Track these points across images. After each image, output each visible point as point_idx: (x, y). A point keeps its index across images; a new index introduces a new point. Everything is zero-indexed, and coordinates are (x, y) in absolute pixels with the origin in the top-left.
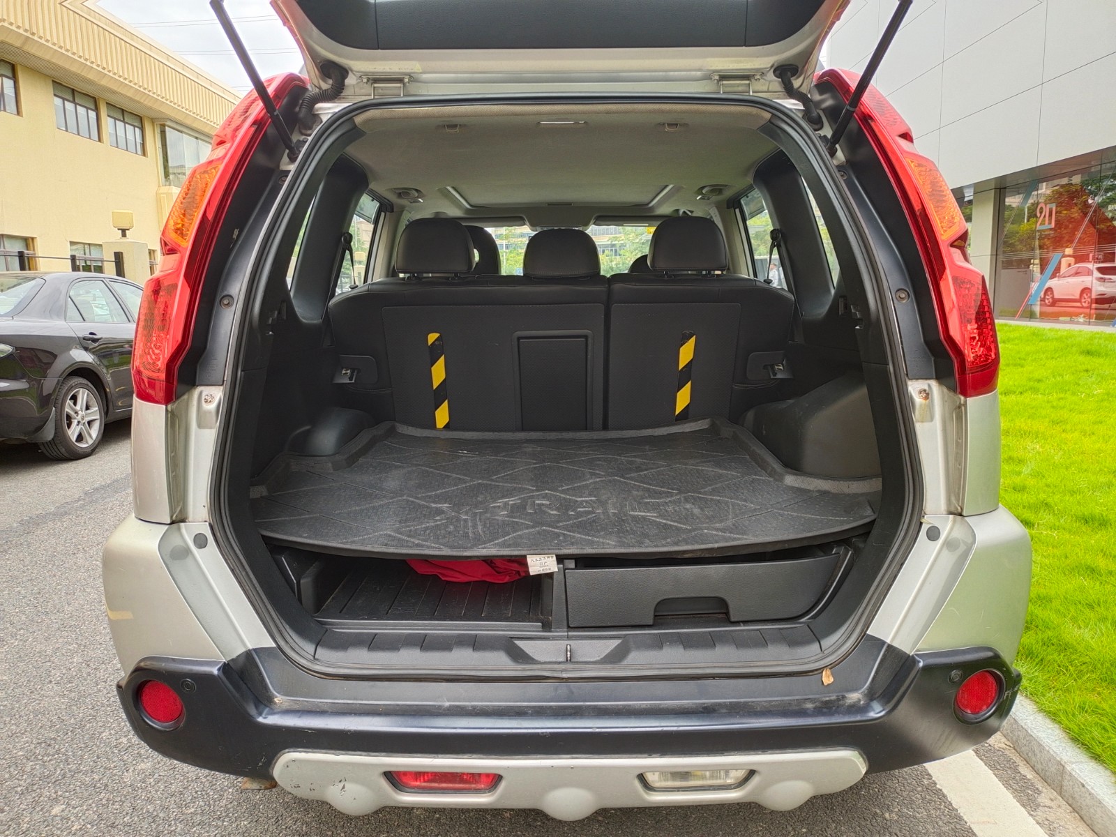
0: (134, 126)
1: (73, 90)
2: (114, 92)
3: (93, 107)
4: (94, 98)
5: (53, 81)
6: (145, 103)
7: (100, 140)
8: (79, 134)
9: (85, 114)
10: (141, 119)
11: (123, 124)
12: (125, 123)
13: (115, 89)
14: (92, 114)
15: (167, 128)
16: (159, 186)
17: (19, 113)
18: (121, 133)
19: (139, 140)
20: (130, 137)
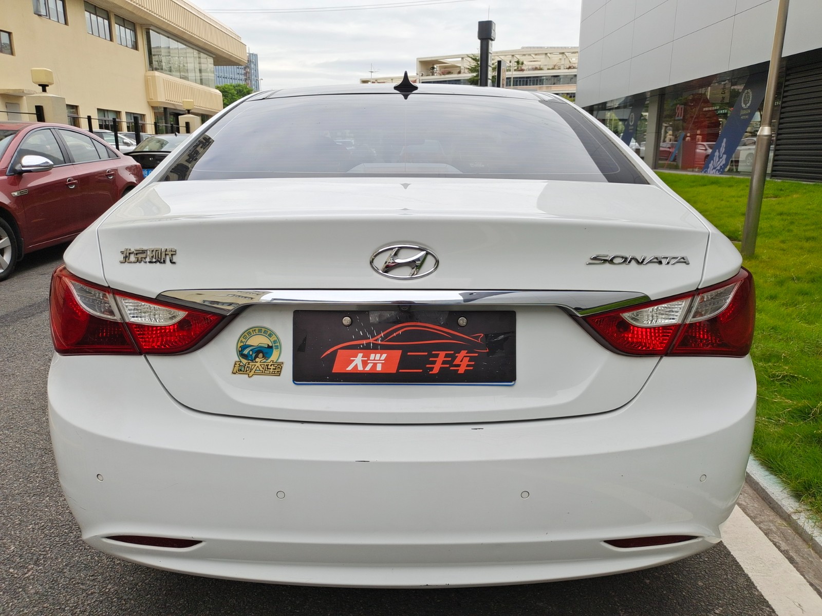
0: (130, 30)
1: (95, 7)
2: (121, 8)
3: (106, 17)
4: (107, 11)
5: (85, 1)
7: (111, 40)
8: (99, 37)
9: (103, 23)
10: (134, 24)
12: (125, 28)
15: (150, 30)
16: (146, 71)
17: (66, 23)
18: (123, 35)
19: (133, 39)
20: (129, 37)
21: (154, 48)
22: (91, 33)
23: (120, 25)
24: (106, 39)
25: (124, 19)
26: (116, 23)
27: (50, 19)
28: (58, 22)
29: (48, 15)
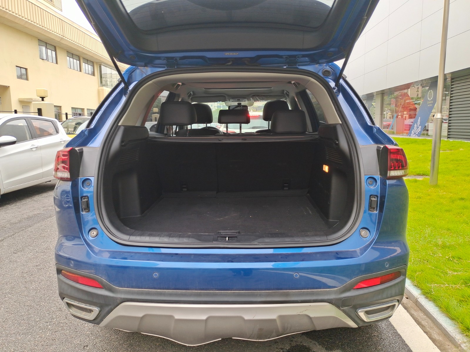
0: (91, 66)
1: (73, 54)
2: (86, 54)
3: (78, 59)
4: (79, 56)
5: (67, 51)
6: (96, 57)
7: (80, 71)
8: (74, 69)
9: (76, 62)
10: (93, 62)
11: (87, 65)
12: (88, 65)
13: (87, 53)
14: (78, 62)
15: (102, 66)
16: (99, 87)
17: (57, 63)
18: (87, 68)
19: (92, 70)
20: (90, 69)
21: (103, 74)
22: (70, 68)
23: (85, 63)
24: (77, 71)
25: (88, 60)
26: (83, 62)
27: (48, 61)
28: (53, 62)
29: (47, 59)
